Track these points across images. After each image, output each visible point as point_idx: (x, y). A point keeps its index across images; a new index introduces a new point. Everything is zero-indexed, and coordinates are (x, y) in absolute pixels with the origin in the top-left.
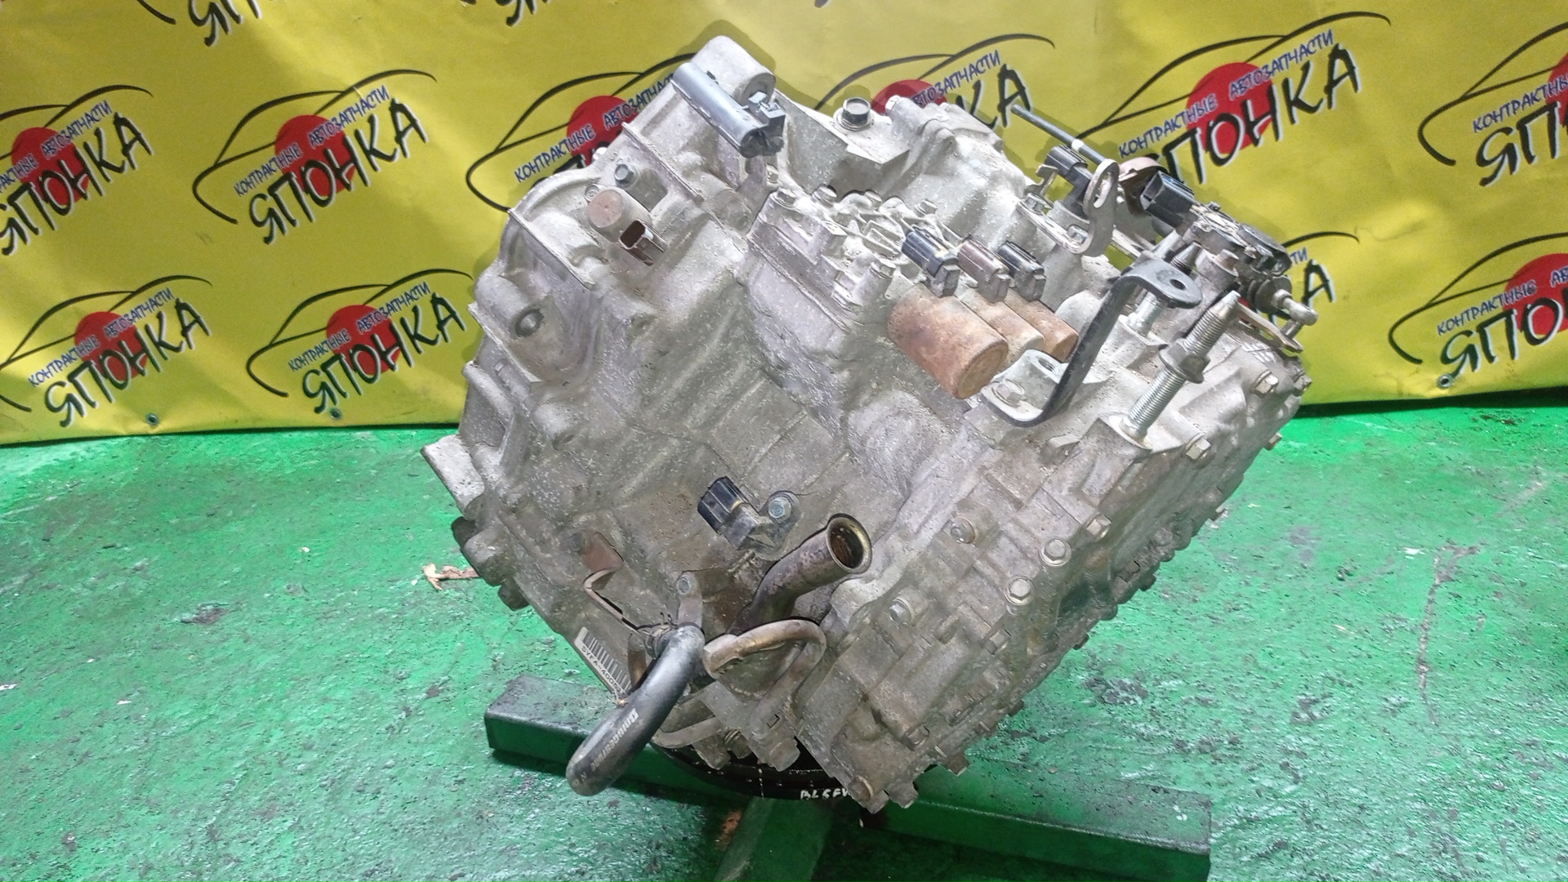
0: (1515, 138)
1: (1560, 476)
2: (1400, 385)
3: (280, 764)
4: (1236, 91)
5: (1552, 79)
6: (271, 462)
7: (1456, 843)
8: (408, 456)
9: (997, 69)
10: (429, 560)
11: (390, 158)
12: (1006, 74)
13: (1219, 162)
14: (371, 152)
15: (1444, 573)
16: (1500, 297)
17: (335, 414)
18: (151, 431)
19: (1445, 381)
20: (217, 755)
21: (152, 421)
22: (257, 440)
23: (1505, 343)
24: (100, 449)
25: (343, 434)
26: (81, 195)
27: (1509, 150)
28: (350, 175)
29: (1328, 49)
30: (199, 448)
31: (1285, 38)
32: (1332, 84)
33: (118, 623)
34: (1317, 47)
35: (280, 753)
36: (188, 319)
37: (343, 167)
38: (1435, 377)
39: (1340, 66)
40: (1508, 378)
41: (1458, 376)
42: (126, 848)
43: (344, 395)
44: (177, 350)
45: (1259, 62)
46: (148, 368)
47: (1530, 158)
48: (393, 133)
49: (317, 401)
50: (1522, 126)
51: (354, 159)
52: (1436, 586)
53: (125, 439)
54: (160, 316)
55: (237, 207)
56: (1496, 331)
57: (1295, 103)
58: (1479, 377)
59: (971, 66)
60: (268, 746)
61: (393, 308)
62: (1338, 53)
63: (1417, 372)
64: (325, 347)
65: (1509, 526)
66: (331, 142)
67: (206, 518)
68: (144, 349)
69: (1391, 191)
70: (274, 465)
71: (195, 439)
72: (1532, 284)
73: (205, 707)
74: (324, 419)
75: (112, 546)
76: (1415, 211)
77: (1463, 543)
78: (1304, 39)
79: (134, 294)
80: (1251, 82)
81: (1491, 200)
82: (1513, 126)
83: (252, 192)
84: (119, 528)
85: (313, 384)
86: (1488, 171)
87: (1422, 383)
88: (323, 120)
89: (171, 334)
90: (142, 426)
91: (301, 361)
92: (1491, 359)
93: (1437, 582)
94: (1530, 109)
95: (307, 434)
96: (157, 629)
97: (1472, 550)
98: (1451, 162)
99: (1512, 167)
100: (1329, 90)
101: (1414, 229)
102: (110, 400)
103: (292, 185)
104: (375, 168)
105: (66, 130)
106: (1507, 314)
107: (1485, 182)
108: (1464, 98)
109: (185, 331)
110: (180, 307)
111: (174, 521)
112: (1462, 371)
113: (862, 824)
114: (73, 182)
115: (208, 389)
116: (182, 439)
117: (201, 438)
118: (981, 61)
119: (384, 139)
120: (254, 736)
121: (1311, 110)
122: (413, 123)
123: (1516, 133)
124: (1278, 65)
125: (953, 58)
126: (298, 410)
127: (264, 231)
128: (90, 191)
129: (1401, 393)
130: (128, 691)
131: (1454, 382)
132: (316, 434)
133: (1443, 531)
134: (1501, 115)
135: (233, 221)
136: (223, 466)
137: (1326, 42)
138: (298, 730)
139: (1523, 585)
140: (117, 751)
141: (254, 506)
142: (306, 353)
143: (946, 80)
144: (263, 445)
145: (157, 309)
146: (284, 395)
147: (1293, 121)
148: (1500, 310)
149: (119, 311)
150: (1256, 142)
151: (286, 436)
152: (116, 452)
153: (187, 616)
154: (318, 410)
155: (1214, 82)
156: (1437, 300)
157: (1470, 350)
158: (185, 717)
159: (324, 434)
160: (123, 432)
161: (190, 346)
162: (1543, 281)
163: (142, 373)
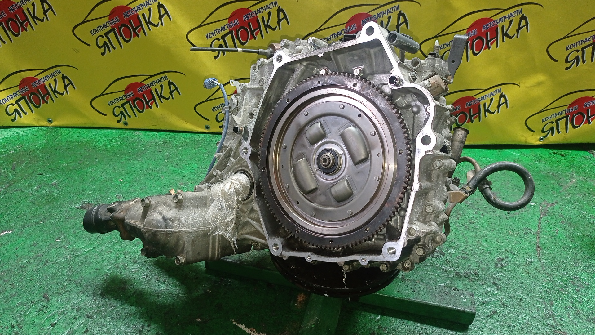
0: (580, 54)
1: (581, 177)
2: (526, 139)
3: (125, 268)
4: (484, 29)
6: (101, 142)
7: (553, 314)
8: (157, 143)
9: (398, 12)
10: (172, 188)
11: (156, 26)
12: (401, 14)
13: (475, 54)
14: (148, 23)
15: (544, 213)
16: (565, 110)
17: (125, 124)
18: (49, 126)
19: (542, 139)
20: (100, 264)
21: (50, 121)
22: (94, 132)
23: (565, 127)
24: (28, 132)
25: (128, 131)
26: (25, 29)
27: (577, 58)
28: (139, 31)
29: (520, 15)
30: (70, 133)
31: (505, 10)
32: (519, 28)
33: (50, 207)
34: (516, 14)
35: (124, 264)
36: (67, 82)
37: (136, 28)
38: (538, 137)
39: (523, 23)
40: (564, 139)
41: (546, 138)
42: (69, 301)
43: (130, 117)
44: (62, 94)
45: (494, 18)
46: (49, 100)
47: (584, 62)
48: (158, 16)
49: (119, 118)
50: (583, 50)
51: (141, 25)
52: (541, 218)
53: (38, 128)
54: (55, 80)
55: (91, 40)
56: (562, 123)
57: (505, 35)
58: (552, 139)
59: (388, 10)
60: (119, 261)
61: (152, 85)
62: (523, 18)
63: (533, 135)
64: (124, 98)
65: (565, 196)
66: (132, 17)
67: (78, 164)
68: (48, 93)
69: (534, 70)
70: (102, 143)
71: (67, 130)
72: (577, 107)
73: (91, 244)
74: (121, 125)
75: (41, 174)
76: (541, 78)
77: (550, 202)
78: (512, 11)
79: (45, 71)
80: (490, 26)
81: (569, 75)
82: (580, 50)
83: (98, 34)
84: (43, 167)
85: (117, 112)
86: (568, 65)
87: (534, 139)
88: (130, 8)
89: (60, 87)
90: (46, 123)
91: (113, 102)
92: (559, 132)
93: (541, 216)
94: (587, 44)
95: (114, 131)
96: (66, 211)
97: (553, 205)
98: (556, 61)
99: (577, 65)
100: (518, 31)
101: (540, 84)
102: (33, 112)
103: (115, 33)
104: (150, 30)
105: (20, 3)
106: (567, 117)
107: (567, 69)
108: (564, 38)
109: (65, 87)
110: (64, 77)
111: (65, 165)
112: (548, 136)
114: (22, 24)
115: (74, 110)
116: (62, 129)
117: (70, 130)
118: (392, 8)
119: (154, 18)
120: (113, 256)
121: (511, 38)
122: (167, 12)
123: (580, 52)
124: (501, 20)
125: (382, 6)
126: (111, 121)
127: (102, 50)
128: (29, 28)
129: (526, 142)
130: (59, 236)
131: (545, 140)
132: (117, 131)
133: (542, 197)
134: (576, 45)
135: (89, 45)
136: (81, 142)
137: (520, 13)
138: (130, 255)
139: (571, 219)
140: (59, 261)
141: (97, 160)
142: (115, 99)
143: (378, 14)
144: (97, 134)
145: (54, 78)
146: (105, 115)
147: (503, 41)
148: (564, 115)
149: (39, 77)
150: (489, 48)
151: (105, 131)
152: (35, 133)
153: (78, 206)
154: (118, 122)
155: (477, 24)
156: (544, 110)
157: (552, 129)
158: (84, 248)
159: (121, 131)
160: (38, 126)
161: (67, 93)
162: (581, 106)
163: (47, 102)
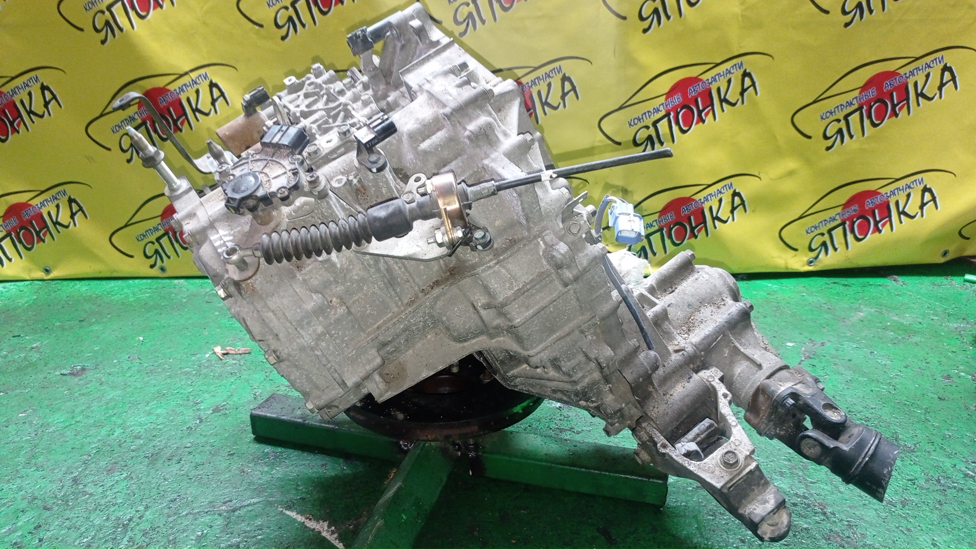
0: (843, 124)
1: (873, 310)
2: (786, 263)
3: (120, 446)
4: (692, 92)
5: (861, 93)
6: (121, 294)
7: (806, 480)
8: (207, 293)
9: (560, 76)
10: (216, 344)
11: (207, 114)
12: (565, 79)
13: (684, 132)
14: (196, 110)
15: (807, 355)
16: (839, 214)
17: (163, 269)
18: (45, 278)
19: (811, 262)
20: (80, 441)
21: (47, 271)
22: (113, 283)
23: (843, 241)
24: (12, 287)
25: (167, 281)
26: (15, 131)
27: (840, 131)
28: (182, 123)
29: (741, 71)
30: (76, 287)
31: (717, 65)
32: (743, 91)
33: (20, 375)
34: (735, 70)
35: (120, 440)
36: (75, 208)
37: (178, 118)
38: (806, 259)
39: (747, 81)
40: (845, 260)
41: (818, 259)
42: (20, 489)
43: (169, 257)
44: (67, 227)
45: (704, 77)
46: (48, 238)
47: (851, 137)
48: (210, 100)
49: (152, 261)
50: (846, 118)
51: (185, 114)
52: (802, 361)
53: (28, 282)
54: (58, 206)
55: (111, 141)
56: (838, 233)
57: (724, 100)
58: (829, 260)
59: (546, 73)
60: (113, 437)
62: (746, 74)
63: (796, 256)
64: (160, 227)
65: (844, 333)
66: (172, 104)
67: (78, 322)
68: (47, 226)
69: (778, 153)
70: (123, 296)
71: (72, 283)
72: (855, 207)
73: (73, 418)
74: (155, 272)
75: (18, 336)
76: (791, 164)
77: (819, 340)
78: (728, 65)
79: (42, 192)
80: (700, 88)
81: (832, 159)
82: (842, 118)
83: (122, 132)
84: (22, 327)
85: (150, 250)
86: (829, 143)
87: (798, 263)
88: (168, 90)
89: (64, 217)
90: (40, 274)
91: (144, 236)
92: (835, 249)
93: (803, 359)
94: (850, 109)
95: (144, 281)
96: (45, 378)
97: (823, 344)
98: (809, 137)
99: (842, 141)
100: (742, 94)
101: (791, 173)
102: (21, 257)
103: (147, 128)
104: (197, 120)
105: (10, 92)
106: (843, 224)
107: (828, 149)
108: (815, 102)
109: (73, 216)
110: (71, 201)
111: (58, 324)
112: (820, 256)
113: (471, 474)
114: (12, 124)
115: (85, 252)
116: (65, 283)
117: (77, 282)
118: (552, 71)
119: (204, 103)
120: (104, 432)
121: (734, 105)
122: (222, 94)
123: (843, 123)
124: (714, 79)
125: (536, 69)
126: (139, 265)
127: (128, 155)
128: (22, 128)
129: (787, 268)
130: (25, 409)
131: (816, 263)
132: (149, 281)
133: (807, 335)
134: (835, 112)
135: (109, 149)
136: (90, 296)
137: (740, 68)
138: (132, 429)
139: (850, 360)
140: (17, 439)
141: (109, 316)
142: (147, 231)
143: (532, 81)
144: (115, 287)
145: (56, 202)
146: (132, 257)
147: (723, 111)
148: (839, 221)
149: (33, 202)
150: (703, 121)
151: (131, 281)
152: (21, 289)
153: (64, 372)
154: (152, 266)
155: (680, 87)
156: (805, 214)
157: (824, 244)
158: (61, 422)
159: (155, 281)
160: (28, 278)
161: (75, 225)
162: (862, 206)
163: (44, 241)
